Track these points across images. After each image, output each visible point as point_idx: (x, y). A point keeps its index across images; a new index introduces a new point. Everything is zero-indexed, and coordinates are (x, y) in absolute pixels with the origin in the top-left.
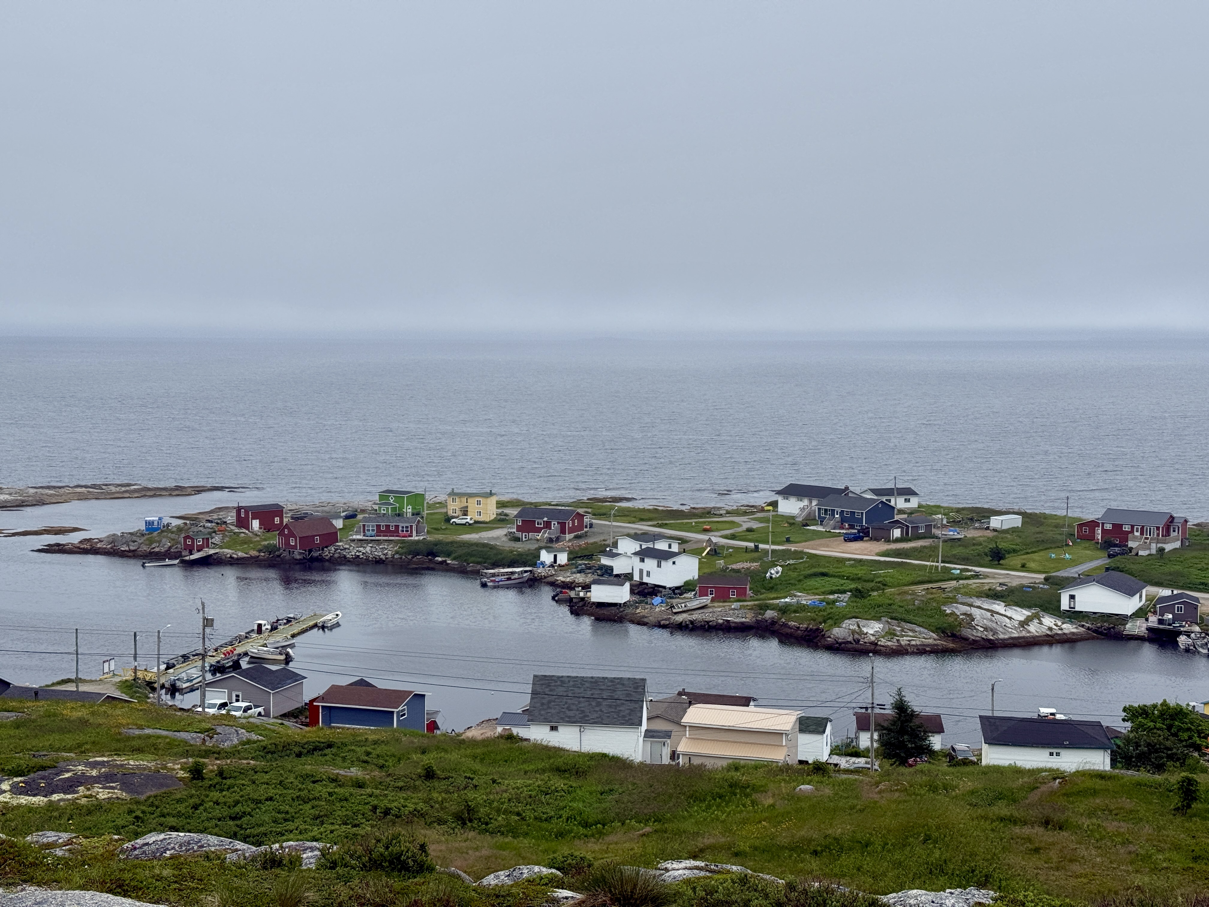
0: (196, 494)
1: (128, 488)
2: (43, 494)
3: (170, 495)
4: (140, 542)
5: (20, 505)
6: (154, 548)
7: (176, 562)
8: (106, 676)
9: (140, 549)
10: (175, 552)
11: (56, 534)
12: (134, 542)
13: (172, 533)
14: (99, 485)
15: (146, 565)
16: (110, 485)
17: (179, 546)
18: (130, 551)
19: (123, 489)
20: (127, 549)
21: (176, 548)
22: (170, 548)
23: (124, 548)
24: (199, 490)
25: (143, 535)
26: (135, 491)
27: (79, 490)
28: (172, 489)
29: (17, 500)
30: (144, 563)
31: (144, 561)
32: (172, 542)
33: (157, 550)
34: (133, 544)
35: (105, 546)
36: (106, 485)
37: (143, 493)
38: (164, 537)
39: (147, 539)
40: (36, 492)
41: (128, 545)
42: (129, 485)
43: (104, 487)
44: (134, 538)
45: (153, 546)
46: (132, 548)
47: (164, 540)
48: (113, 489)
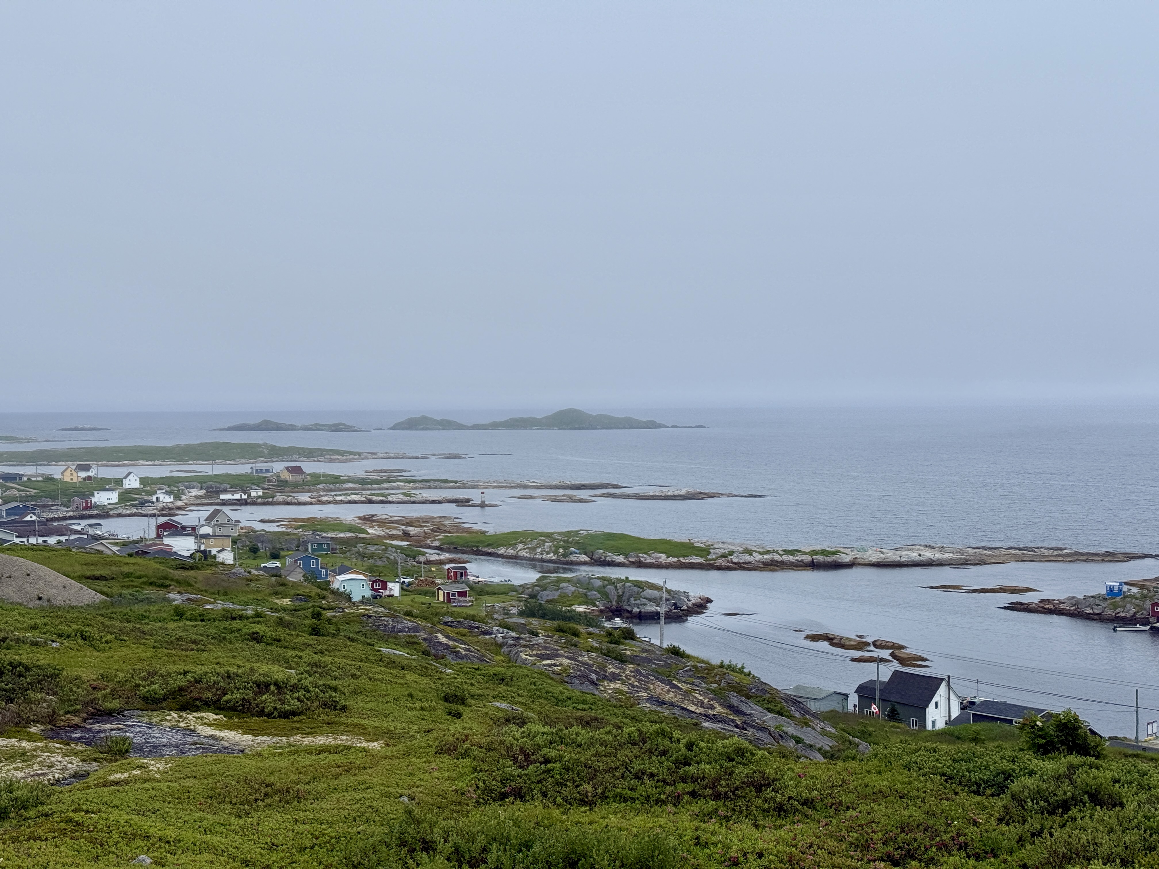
2: (981, 555)
3: (1103, 560)
4: (1104, 606)
5: (965, 563)
6: (1118, 613)
7: (1147, 628)
8: (1149, 738)
9: (1105, 613)
10: (1140, 618)
11: (1012, 593)
12: (1098, 605)
13: (1137, 599)
14: (1031, 548)
15: (1118, 629)
16: (1041, 548)
17: (1145, 612)
18: (1094, 614)
19: (1056, 552)
20: (1091, 612)
22: (1135, 613)
23: (1088, 611)
24: (1130, 557)
25: (1105, 599)
26: (1068, 555)
27: (1013, 552)
28: (1103, 555)
29: (961, 558)
30: (1115, 627)
32: (1137, 608)
33: (1122, 614)
34: (1096, 607)
35: (1068, 608)
36: (1038, 548)
37: (1076, 557)
38: (1128, 602)
39: (1111, 604)
40: (976, 552)
41: (1092, 608)
44: (1098, 602)
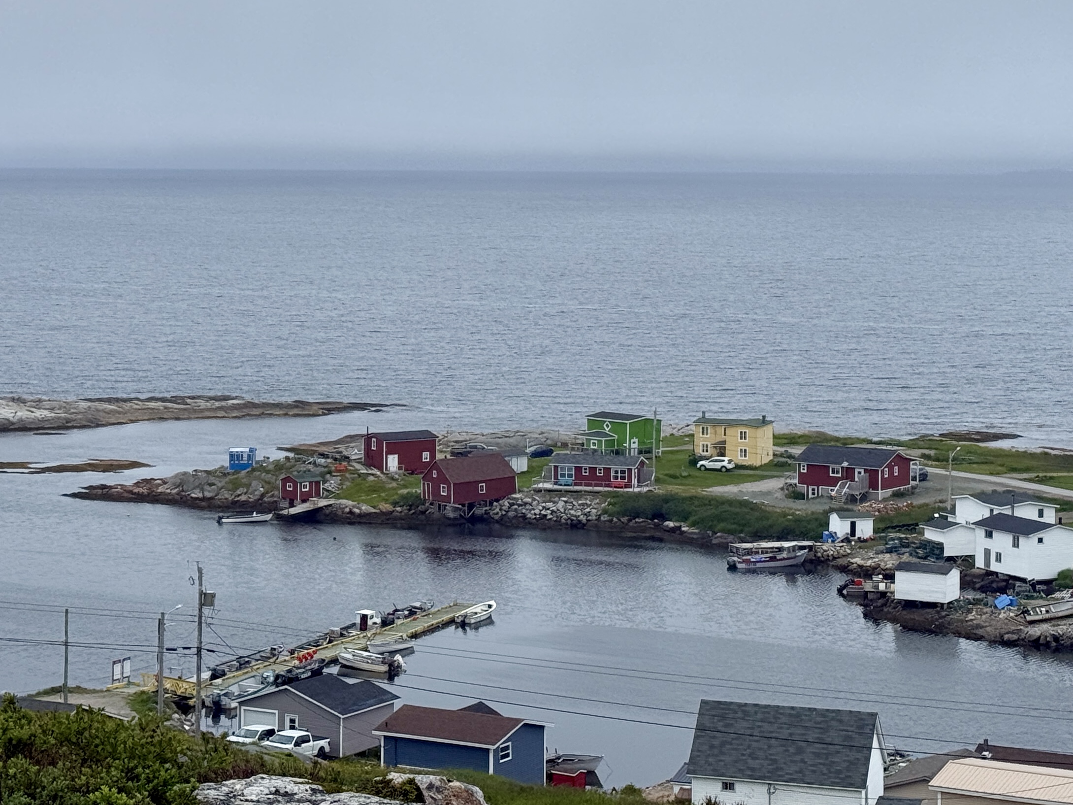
0: (324, 414)
1: (223, 403)
2: (98, 410)
3: (286, 414)
4: (220, 485)
5: (63, 426)
6: (239, 495)
7: (269, 517)
8: (117, 684)
9: (220, 497)
10: (269, 503)
11: (104, 471)
12: (211, 485)
13: (268, 472)
14: (183, 398)
15: (224, 520)
16: (199, 397)
17: (276, 493)
18: (204, 499)
19: (217, 404)
20: (200, 495)
21: (273, 496)
22: (263, 495)
23: (197, 494)
24: (330, 409)
25: (225, 475)
26: (235, 407)
27: (152, 404)
28: (289, 406)
29: (59, 418)
30: (220, 518)
31: (221, 514)
32: (267, 486)
33: (243, 498)
34: (207, 487)
35: (168, 491)
36: (193, 398)
37: (246, 411)
38: (256, 478)
39: (231, 482)
40: (89, 407)
41: (202, 490)
42: (226, 398)
43: (189, 401)
44: (212, 479)
45: (238, 492)
46: (208, 495)
47: (254, 483)
48: (203, 404)
